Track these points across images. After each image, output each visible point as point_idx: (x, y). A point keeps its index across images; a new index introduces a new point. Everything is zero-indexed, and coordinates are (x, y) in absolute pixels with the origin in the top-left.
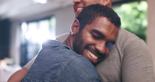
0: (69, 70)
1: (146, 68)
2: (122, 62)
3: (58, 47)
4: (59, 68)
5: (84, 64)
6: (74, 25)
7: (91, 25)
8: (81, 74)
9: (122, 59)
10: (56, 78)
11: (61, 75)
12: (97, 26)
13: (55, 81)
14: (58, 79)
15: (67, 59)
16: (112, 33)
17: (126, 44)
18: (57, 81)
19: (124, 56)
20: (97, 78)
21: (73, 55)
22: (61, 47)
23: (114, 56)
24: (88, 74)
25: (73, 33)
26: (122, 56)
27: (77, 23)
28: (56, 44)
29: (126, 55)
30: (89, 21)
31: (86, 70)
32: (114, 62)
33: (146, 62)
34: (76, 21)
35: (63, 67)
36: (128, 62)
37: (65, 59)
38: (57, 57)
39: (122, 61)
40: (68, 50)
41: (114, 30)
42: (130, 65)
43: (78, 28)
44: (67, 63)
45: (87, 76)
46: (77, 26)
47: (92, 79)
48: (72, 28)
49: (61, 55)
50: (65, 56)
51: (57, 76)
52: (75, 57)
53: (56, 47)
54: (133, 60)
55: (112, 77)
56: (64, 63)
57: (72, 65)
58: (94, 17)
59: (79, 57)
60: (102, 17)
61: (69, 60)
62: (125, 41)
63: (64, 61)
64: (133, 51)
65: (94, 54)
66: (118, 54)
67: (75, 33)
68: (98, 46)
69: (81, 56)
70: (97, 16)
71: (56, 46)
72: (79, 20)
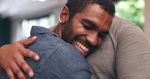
0: (54, 59)
1: (143, 54)
2: (116, 51)
3: (46, 34)
4: (44, 57)
5: (72, 53)
6: (62, 12)
7: (82, 13)
8: (67, 64)
9: (115, 47)
10: (40, 68)
11: (45, 65)
12: (88, 14)
13: (38, 71)
14: (41, 68)
15: (53, 47)
16: (105, 23)
17: (119, 31)
18: (40, 71)
19: (118, 44)
20: (87, 69)
21: (60, 43)
22: (49, 34)
23: (107, 44)
24: (76, 64)
25: (61, 21)
26: (115, 44)
27: (67, 10)
28: (44, 30)
29: (120, 43)
30: (80, 8)
31: (73, 60)
32: (107, 51)
33: (143, 48)
34: (65, 8)
35: (47, 56)
36: (122, 50)
37: (51, 47)
38: (43, 44)
39: (116, 49)
40: (56, 37)
41: (108, 19)
42: (124, 53)
43: (68, 16)
44: (52, 51)
45: (75, 67)
46: (66, 14)
47: (81, 70)
48: (60, 16)
49: (47, 43)
50: (52, 44)
51: (40, 66)
52: (62, 45)
53: (44, 34)
54: (128, 47)
55: (104, 67)
56: (49, 51)
57: (58, 54)
58: (85, 4)
59: (67, 46)
60: (94, 4)
61: (55, 48)
62: (119, 28)
63: (50, 49)
64: (127, 38)
65: (84, 45)
66: (111, 42)
67: (64, 22)
68: (90, 37)
69: (69, 44)
70: (89, 3)
71: (44, 32)
72: (68, 8)
